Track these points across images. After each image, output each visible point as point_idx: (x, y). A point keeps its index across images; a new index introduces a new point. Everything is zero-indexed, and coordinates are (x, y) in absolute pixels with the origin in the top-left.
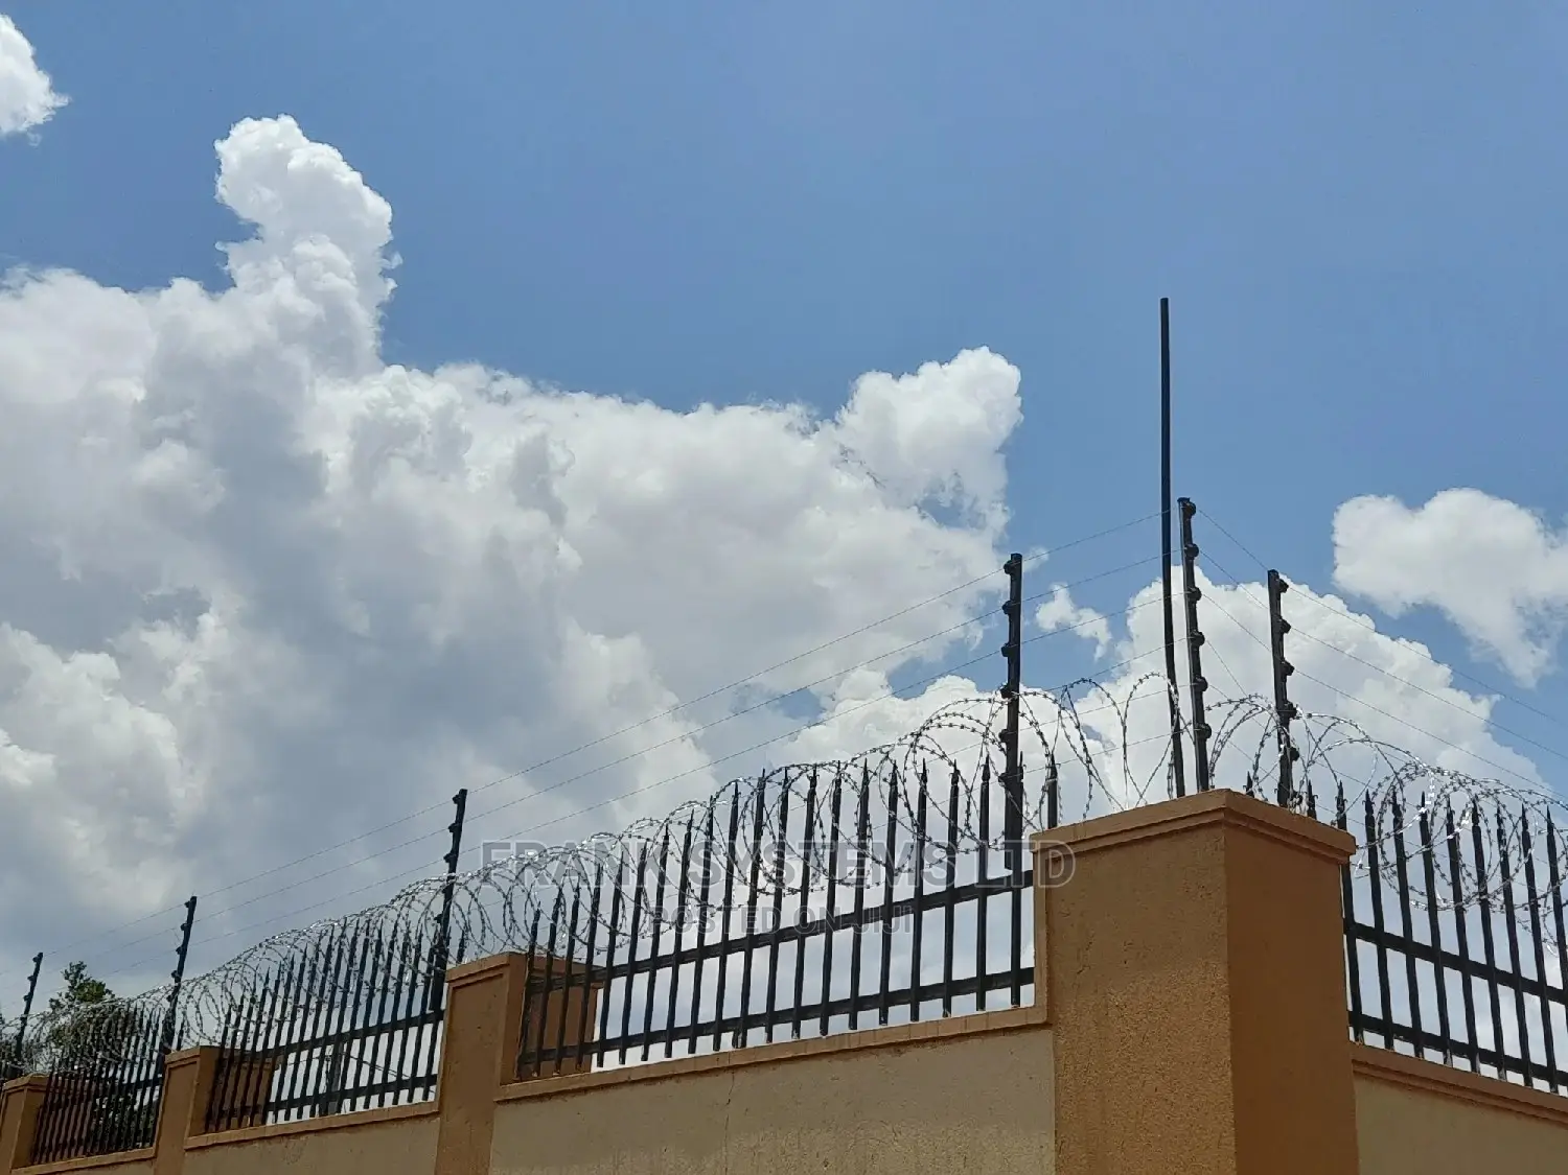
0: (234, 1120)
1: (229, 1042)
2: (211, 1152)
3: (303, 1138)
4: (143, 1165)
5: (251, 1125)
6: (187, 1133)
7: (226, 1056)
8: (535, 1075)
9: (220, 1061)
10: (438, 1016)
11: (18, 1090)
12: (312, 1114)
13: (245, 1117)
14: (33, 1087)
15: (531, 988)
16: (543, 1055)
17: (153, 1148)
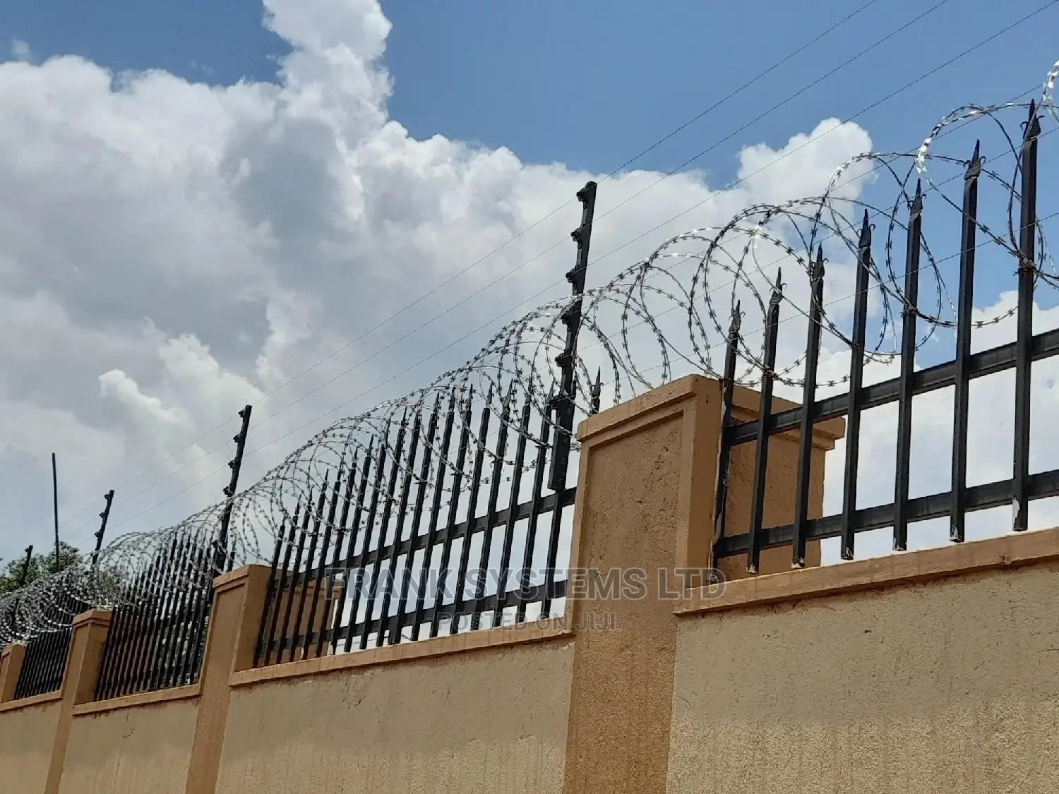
0: (286, 652)
1: (281, 559)
2: (258, 691)
3: (368, 673)
4: (189, 704)
5: (305, 658)
6: (232, 669)
7: (278, 577)
8: (752, 570)
9: (272, 581)
10: (565, 497)
11: (83, 624)
12: (380, 643)
13: (297, 649)
14: (96, 621)
15: (732, 434)
16: (761, 539)
17: (198, 685)
